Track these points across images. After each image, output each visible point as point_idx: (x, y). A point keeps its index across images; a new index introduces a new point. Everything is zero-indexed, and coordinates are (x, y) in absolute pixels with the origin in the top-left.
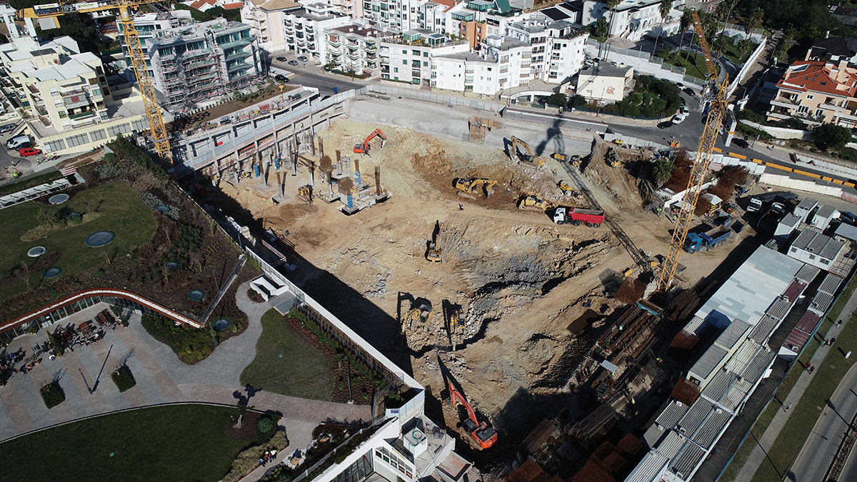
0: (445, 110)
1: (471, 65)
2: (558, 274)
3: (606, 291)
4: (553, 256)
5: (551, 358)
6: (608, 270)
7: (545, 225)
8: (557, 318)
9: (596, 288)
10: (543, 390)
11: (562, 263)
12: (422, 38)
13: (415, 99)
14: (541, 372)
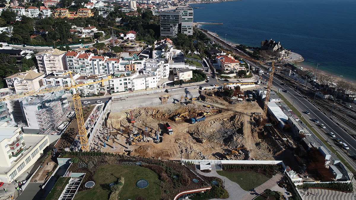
0: (148, 96)
1: (147, 79)
2: (237, 128)
3: (255, 126)
4: (228, 125)
5: (268, 146)
6: (247, 121)
7: (217, 118)
8: (254, 138)
9: (251, 127)
10: (278, 153)
11: (234, 125)
12: (123, 74)
13: (133, 96)
14: (270, 151)
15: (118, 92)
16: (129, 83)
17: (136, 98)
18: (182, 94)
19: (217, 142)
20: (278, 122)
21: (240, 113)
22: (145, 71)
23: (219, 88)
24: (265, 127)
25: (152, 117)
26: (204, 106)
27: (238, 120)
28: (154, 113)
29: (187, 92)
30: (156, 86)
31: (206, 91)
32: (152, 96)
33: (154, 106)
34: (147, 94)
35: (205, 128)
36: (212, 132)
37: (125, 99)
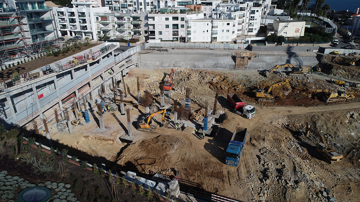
0: (211, 52)
1: (216, 23)
12: (174, 10)
13: (183, 48)
16: (182, 26)
17: (188, 51)
18: (280, 56)
25: (210, 87)
28: (215, 81)
30: (230, 40)
32: (218, 52)
33: (219, 70)
34: (211, 48)
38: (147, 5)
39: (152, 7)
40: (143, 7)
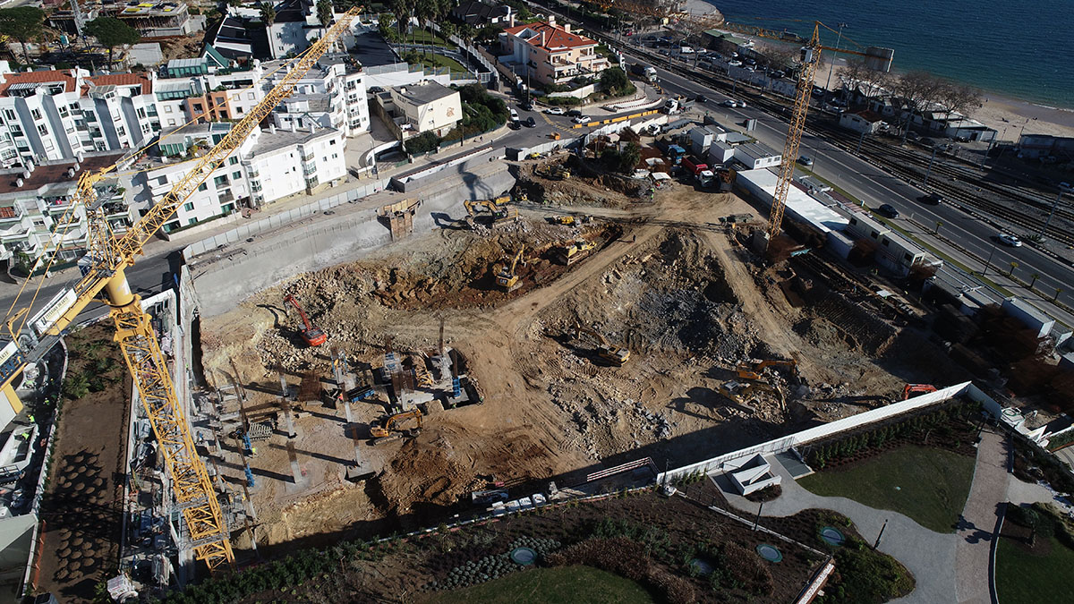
0: (333, 221)
1: (309, 148)
2: (702, 284)
3: (758, 264)
4: (666, 276)
5: (838, 329)
6: (726, 252)
7: (618, 259)
8: (777, 307)
9: (748, 268)
10: (883, 347)
11: (685, 274)
12: (197, 139)
13: (271, 231)
14: (852, 344)
15: (195, 223)
16: (238, 175)
17: (288, 235)
18: (455, 190)
19: (663, 351)
20: (825, 239)
21: (687, 225)
22: (287, 115)
23: (570, 147)
24: (794, 262)
25: (383, 303)
26: (551, 221)
27: (696, 253)
28: (382, 285)
29: (471, 180)
30: (344, 172)
31: (534, 162)
32: (349, 218)
33: (366, 254)
34: (325, 208)
35: (596, 305)
36: (624, 313)
37: (242, 251)
38: (64, 116)
39: (80, 117)
40: (45, 120)
